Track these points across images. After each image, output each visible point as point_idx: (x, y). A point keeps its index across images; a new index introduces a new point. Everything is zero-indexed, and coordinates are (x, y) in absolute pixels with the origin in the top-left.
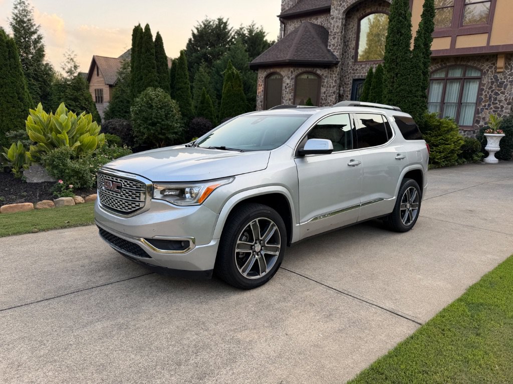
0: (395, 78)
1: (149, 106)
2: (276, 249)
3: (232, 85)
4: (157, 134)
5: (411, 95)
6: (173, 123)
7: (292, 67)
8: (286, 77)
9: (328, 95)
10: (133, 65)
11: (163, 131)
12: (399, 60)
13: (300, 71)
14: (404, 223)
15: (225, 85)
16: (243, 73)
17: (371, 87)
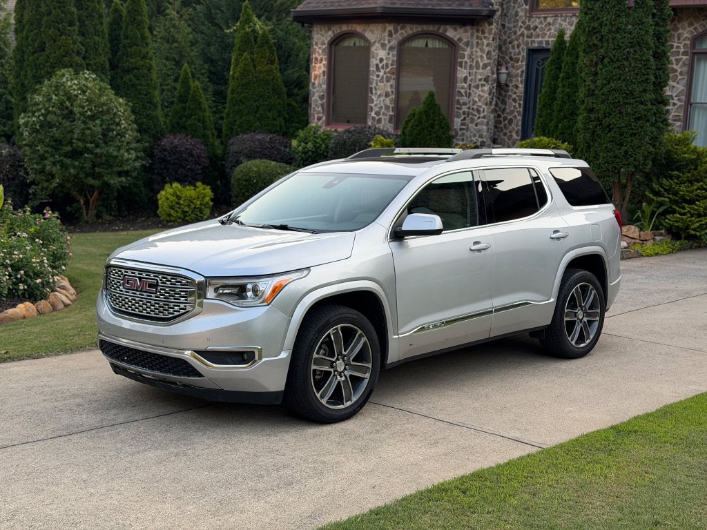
0: (600, 66)
1: (65, 112)
2: (365, 370)
3: (253, 60)
4: (82, 175)
5: (632, 101)
6: (122, 152)
7: (390, 22)
8: (377, 45)
9: (473, 85)
10: (22, 15)
11: (97, 170)
12: (605, 31)
13: (410, 32)
14: (573, 343)
15: (237, 59)
16: (274, 19)
17: (561, 75)
